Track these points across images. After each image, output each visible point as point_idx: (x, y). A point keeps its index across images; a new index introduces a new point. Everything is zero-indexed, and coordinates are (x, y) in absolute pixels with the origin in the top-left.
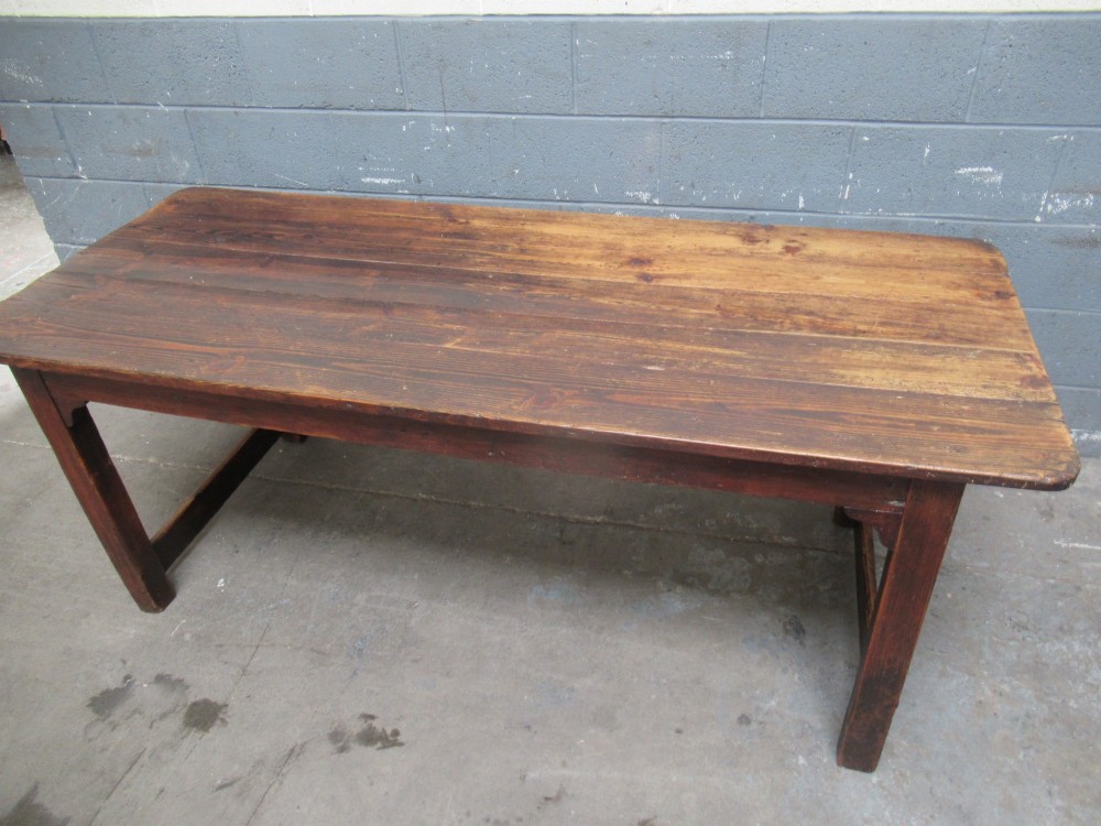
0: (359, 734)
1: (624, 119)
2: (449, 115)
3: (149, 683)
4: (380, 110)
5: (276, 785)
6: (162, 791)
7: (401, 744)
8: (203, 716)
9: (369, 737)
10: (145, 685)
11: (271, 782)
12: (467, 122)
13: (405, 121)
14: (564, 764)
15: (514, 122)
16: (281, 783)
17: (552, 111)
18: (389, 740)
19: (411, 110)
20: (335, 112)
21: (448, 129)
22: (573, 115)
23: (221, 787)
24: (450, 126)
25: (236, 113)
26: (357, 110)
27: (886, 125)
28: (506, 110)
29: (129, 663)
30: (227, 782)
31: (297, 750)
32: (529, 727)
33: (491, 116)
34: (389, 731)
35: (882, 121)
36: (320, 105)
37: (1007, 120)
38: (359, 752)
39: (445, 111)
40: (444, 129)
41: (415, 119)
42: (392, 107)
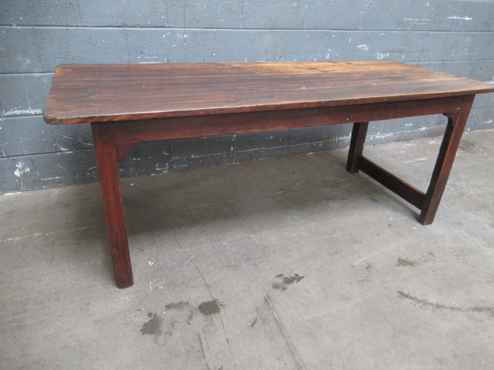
0: (283, 282)
1: (258, 30)
2: (186, 29)
3: (166, 311)
4: (153, 27)
5: (274, 312)
6: (228, 340)
7: (303, 277)
8: (210, 308)
9: (289, 281)
10: (164, 313)
11: (271, 312)
12: (195, 32)
13: (165, 34)
14: (360, 257)
15: (215, 32)
16: (275, 310)
17: (231, 27)
18: (297, 278)
19: (168, 27)
20: (128, 29)
21: (185, 36)
22: (239, 29)
23: (253, 325)
24: (186, 34)
25: (68, 30)
26: (140, 27)
27: (340, 31)
28: (212, 27)
29: (143, 309)
30: (253, 322)
31: (266, 298)
32: (337, 253)
33: (205, 30)
34: (294, 276)
35: (339, 30)
36: (120, 25)
37: (370, 29)
38: (290, 287)
39: (184, 28)
40: (183, 36)
41: (170, 31)
42: (159, 26)
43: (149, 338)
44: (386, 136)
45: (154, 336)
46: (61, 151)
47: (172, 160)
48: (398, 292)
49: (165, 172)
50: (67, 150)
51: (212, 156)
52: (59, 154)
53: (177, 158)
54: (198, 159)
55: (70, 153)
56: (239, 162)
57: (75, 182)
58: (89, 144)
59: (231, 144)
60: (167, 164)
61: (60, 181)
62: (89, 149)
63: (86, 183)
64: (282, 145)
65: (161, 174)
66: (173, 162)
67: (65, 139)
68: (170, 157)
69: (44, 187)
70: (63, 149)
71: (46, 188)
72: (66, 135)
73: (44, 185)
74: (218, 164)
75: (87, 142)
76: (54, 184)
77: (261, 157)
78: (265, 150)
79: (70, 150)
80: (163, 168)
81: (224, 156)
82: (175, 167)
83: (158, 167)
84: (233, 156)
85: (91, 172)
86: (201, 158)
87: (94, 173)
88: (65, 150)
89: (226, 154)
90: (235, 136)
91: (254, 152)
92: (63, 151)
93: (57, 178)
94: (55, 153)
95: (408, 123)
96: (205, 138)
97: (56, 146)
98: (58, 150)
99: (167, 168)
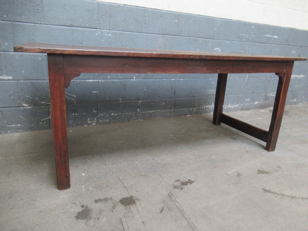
0: (181, 184)
1: (155, 35)
2: (110, 31)
3: (95, 204)
4: (89, 28)
5: (176, 203)
6: (143, 222)
7: (194, 181)
8: (128, 201)
9: (185, 184)
10: (93, 205)
11: (174, 203)
12: (116, 33)
13: (97, 32)
14: (231, 169)
15: (128, 34)
16: (177, 202)
17: (138, 31)
18: (190, 182)
19: (99, 29)
20: (74, 28)
21: (110, 35)
22: (143, 33)
23: (161, 211)
24: (110, 34)
25: (35, 25)
26: (82, 27)
28: (126, 31)
29: (77, 203)
30: (161, 209)
31: (169, 194)
33: (122, 32)
34: (187, 181)
35: (203, 38)
36: (69, 25)
37: (221, 39)
38: (186, 187)
39: (109, 30)
40: (109, 35)
41: (101, 31)
42: (93, 27)
43: (82, 222)
44: (235, 106)
45: (85, 220)
46: (23, 106)
47: (99, 116)
48: (263, 189)
49: (94, 124)
50: (27, 105)
51: (125, 114)
52: (21, 108)
53: (102, 115)
54: (116, 116)
55: (29, 107)
56: (143, 120)
57: (32, 129)
58: (43, 102)
59: (138, 107)
60: (95, 119)
61: (21, 128)
62: (43, 105)
63: (39, 130)
64: (170, 109)
65: (91, 126)
66: (99, 118)
67: (27, 97)
68: (97, 114)
69: (9, 131)
70: (24, 105)
71: (10, 132)
72: (28, 95)
73: (9, 130)
74: (129, 120)
75: (42, 101)
76: (16, 130)
77: (157, 117)
78: (159, 112)
79: (30, 106)
80: (93, 121)
81: (133, 115)
82: (100, 121)
83: (89, 121)
84: (139, 116)
85: (43, 122)
86: (118, 116)
87: (45, 123)
88: (26, 105)
89: (134, 114)
90: (140, 101)
91: (153, 113)
92: (25, 106)
93: (19, 125)
94: (19, 108)
95: (247, 99)
96: (121, 102)
97: (20, 102)
98: (21, 105)
99: (95, 121)
